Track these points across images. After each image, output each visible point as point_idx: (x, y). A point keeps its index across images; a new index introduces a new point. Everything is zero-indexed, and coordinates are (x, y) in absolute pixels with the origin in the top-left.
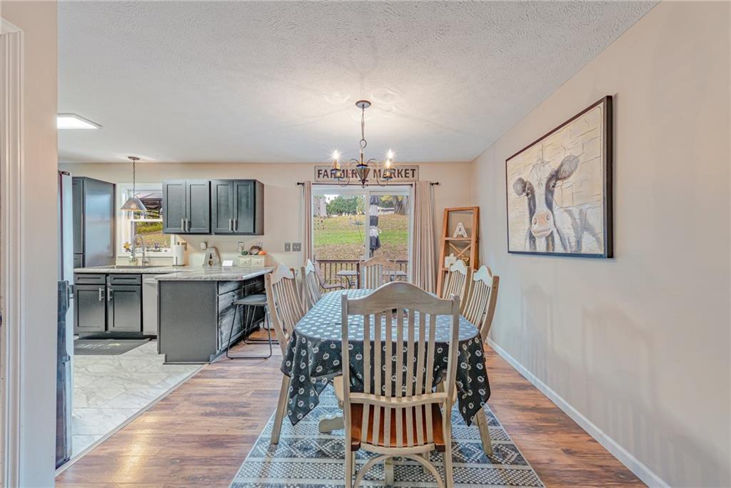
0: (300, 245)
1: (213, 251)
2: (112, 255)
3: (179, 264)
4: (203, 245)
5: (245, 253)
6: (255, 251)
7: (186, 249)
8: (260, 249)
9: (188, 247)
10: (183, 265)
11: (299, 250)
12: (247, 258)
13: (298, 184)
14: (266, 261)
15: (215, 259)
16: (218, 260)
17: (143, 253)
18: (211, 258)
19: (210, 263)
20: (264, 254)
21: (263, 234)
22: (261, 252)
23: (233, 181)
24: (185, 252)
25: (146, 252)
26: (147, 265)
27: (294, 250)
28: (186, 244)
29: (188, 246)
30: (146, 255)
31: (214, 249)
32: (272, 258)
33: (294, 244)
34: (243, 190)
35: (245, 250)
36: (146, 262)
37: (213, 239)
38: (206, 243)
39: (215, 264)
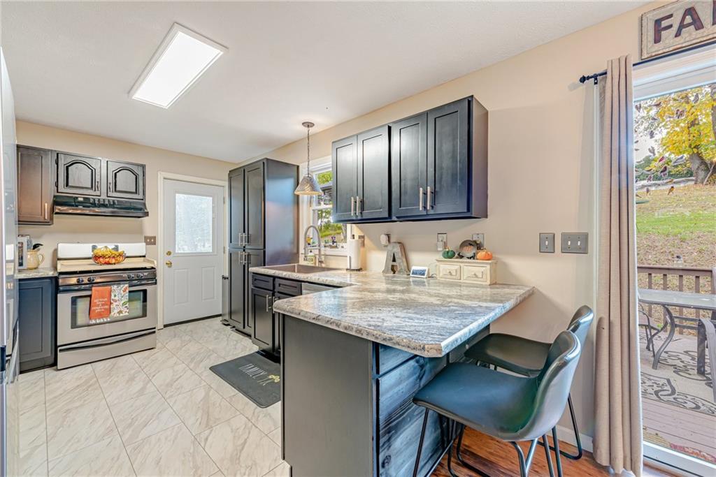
0: (585, 238)
1: (397, 250)
2: (295, 251)
3: (352, 268)
4: (384, 239)
5: (449, 255)
6: (469, 251)
7: (363, 244)
8: (479, 246)
9: (365, 242)
10: (359, 270)
11: (584, 250)
12: (453, 266)
13: (583, 79)
14: (494, 272)
15: (400, 263)
16: (405, 264)
17: (320, 250)
18: (394, 260)
19: (393, 269)
20: (489, 258)
21: (486, 217)
22: (481, 254)
23: (427, 113)
24: (362, 249)
25: (323, 249)
26: (323, 265)
27: (565, 250)
28: (363, 237)
29: (367, 241)
30: (322, 253)
31: (398, 245)
32: (505, 265)
33: (566, 237)
34: (445, 126)
35: (451, 248)
36: (321, 262)
37: (397, 228)
38: (389, 236)
39: (399, 272)
